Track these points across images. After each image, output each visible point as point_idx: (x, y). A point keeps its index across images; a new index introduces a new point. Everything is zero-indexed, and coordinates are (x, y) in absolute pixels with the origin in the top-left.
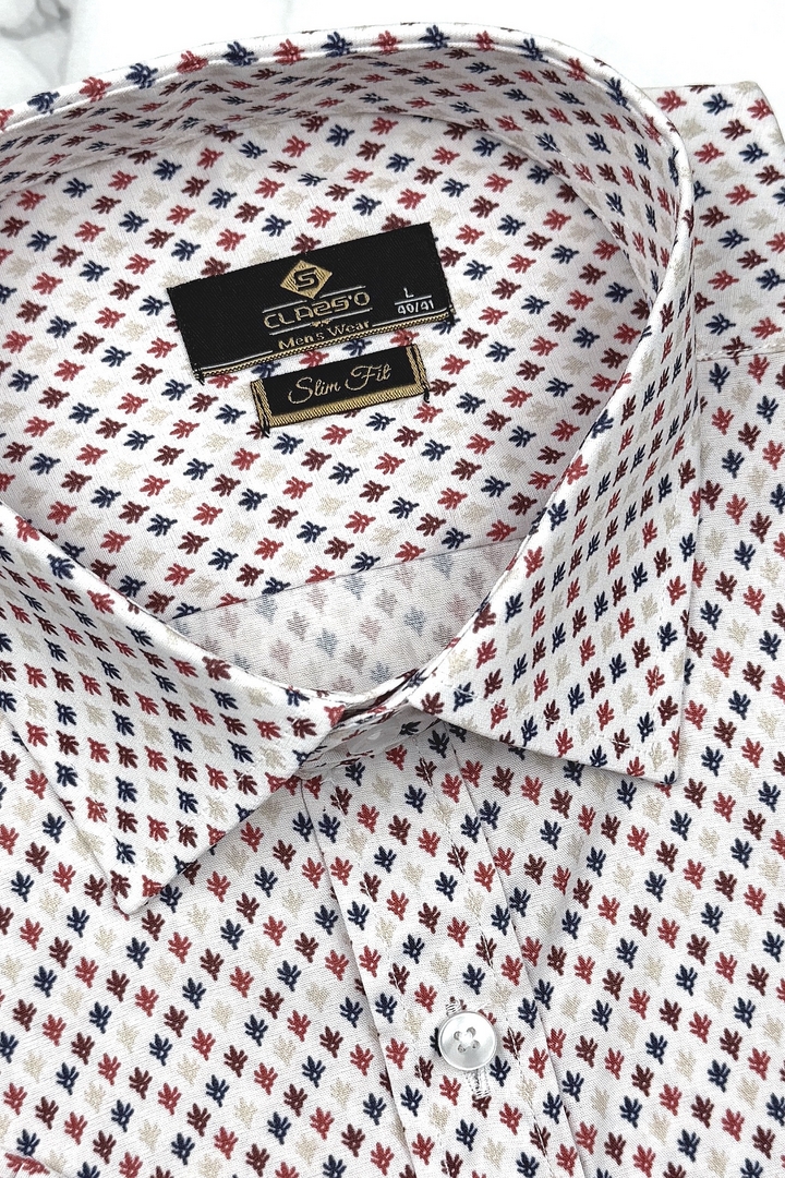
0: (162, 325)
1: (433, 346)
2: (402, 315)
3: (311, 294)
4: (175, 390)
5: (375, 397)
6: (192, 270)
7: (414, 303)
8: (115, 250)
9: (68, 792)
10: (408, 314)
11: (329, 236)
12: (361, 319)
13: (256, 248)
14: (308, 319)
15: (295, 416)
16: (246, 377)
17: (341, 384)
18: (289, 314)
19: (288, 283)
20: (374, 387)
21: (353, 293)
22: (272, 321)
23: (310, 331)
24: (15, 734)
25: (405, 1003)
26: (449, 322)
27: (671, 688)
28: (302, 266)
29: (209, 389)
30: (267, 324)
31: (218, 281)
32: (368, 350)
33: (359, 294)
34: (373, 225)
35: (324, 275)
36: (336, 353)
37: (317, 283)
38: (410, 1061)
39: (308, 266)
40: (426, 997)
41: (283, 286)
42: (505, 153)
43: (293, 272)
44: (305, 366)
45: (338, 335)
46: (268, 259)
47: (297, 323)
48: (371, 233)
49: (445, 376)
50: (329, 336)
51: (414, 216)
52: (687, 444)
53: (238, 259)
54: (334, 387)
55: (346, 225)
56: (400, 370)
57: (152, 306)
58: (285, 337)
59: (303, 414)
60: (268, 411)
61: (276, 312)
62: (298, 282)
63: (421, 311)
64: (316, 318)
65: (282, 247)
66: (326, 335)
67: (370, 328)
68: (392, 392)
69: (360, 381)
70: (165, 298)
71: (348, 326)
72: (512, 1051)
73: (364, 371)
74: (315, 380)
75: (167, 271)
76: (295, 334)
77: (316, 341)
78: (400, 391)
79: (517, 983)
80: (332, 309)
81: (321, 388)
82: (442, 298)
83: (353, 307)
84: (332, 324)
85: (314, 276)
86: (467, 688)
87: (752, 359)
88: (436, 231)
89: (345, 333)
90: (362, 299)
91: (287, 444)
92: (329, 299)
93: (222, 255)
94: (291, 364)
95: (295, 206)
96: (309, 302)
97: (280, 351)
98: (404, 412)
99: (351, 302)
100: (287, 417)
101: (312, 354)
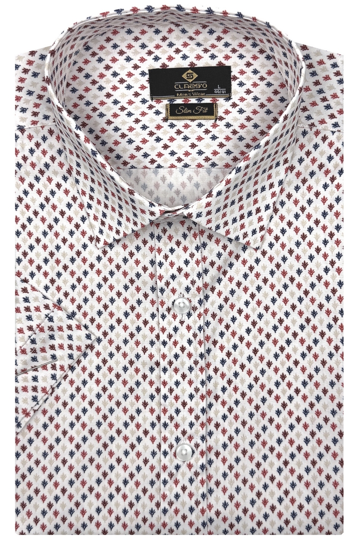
0: (144, 81)
1: (222, 105)
2: (215, 93)
3: (190, 81)
4: (144, 101)
5: (201, 117)
6: (157, 65)
7: (220, 91)
8: (136, 54)
9: (89, 211)
10: (217, 93)
11: (200, 64)
12: (203, 92)
13: (177, 63)
14: (187, 89)
15: (176, 117)
16: (165, 102)
17: (192, 111)
18: (182, 85)
19: (184, 76)
20: (202, 114)
21: (202, 83)
22: (177, 87)
23: (187, 92)
24: (78, 191)
25: (168, 291)
26: (229, 99)
27: (265, 223)
28: (190, 71)
29: (154, 103)
30: (175, 87)
31: (164, 70)
32: (203, 102)
33: (204, 84)
34: (214, 63)
35: (195, 76)
36: (193, 101)
37: (193, 78)
38: (165, 307)
39: (191, 72)
40: (174, 291)
41: (183, 76)
42: (260, 48)
43: (186, 73)
44: (183, 103)
45: (195, 95)
46: (180, 67)
47: (184, 89)
48: (213, 65)
49: (223, 115)
50: (192, 95)
51: (227, 63)
52: (288, 153)
53: (172, 65)
54: (190, 111)
55: (206, 62)
56: (210, 110)
57: (143, 74)
58: (179, 93)
59: (179, 117)
60: (169, 114)
61: (179, 84)
62: (187, 76)
63: (221, 93)
64: (190, 89)
65: (185, 64)
66: (191, 95)
67: (205, 95)
68: (206, 117)
69: (198, 111)
70: (147, 72)
71: (199, 93)
72: (194, 311)
73: (200, 108)
74: (185, 108)
75: (150, 64)
76: (183, 92)
77: (188, 96)
78: (209, 117)
79: (199, 293)
80: (195, 87)
81: (186, 111)
82: (229, 91)
83: (202, 88)
84: (194, 92)
85: (192, 75)
86: (201, 213)
87: (316, 130)
88: (232, 69)
89: (197, 95)
90: (205, 86)
91: (172, 126)
92: (195, 84)
93: (167, 63)
94: (179, 101)
95: (192, 52)
96: (189, 83)
97: (177, 96)
98: (208, 123)
99: (201, 86)
100: (174, 117)
101: (186, 100)
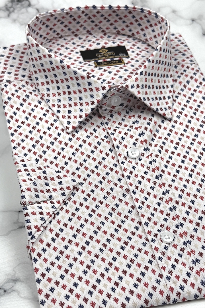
0: (79, 55)
1: (126, 60)
2: (120, 56)
4: (81, 63)
6: (84, 49)
7: (122, 55)
8: (71, 46)
9: (58, 114)
11: (108, 46)
13: (95, 47)
15: (102, 66)
16: (93, 62)
17: (110, 63)
19: (101, 51)
25: (122, 147)
26: (128, 57)
27: (170, 105)
29: (86, 62)
34: (115, 45)
36: (109, 60)
37: (105, 51)
39: (104, 49)
44: (103, 61)
46: (97, 49)
49: (128, 63)
51: (122, 45)
53: (92, 48)
55: (111, 45)
56: (120, 61)
57: (77, 53)
60: (97, 65)
61: (98, 54)
64: (105, 55)
65: (100, 47)
67: (115, 56)
68: (118, 64)
70: (79, 52)
73: (114, 62)
75: (79, 49)
76: (102, 57)
77: (105, 58)
81: (106, 63)
82: (127, 54)
88: (126, 47)
89: (110, 57)
91: (100, 69)
92: (108, 53)
93: (89, 48)
96: (104, 53)
97: (99, 59)
99: (112, 54)
